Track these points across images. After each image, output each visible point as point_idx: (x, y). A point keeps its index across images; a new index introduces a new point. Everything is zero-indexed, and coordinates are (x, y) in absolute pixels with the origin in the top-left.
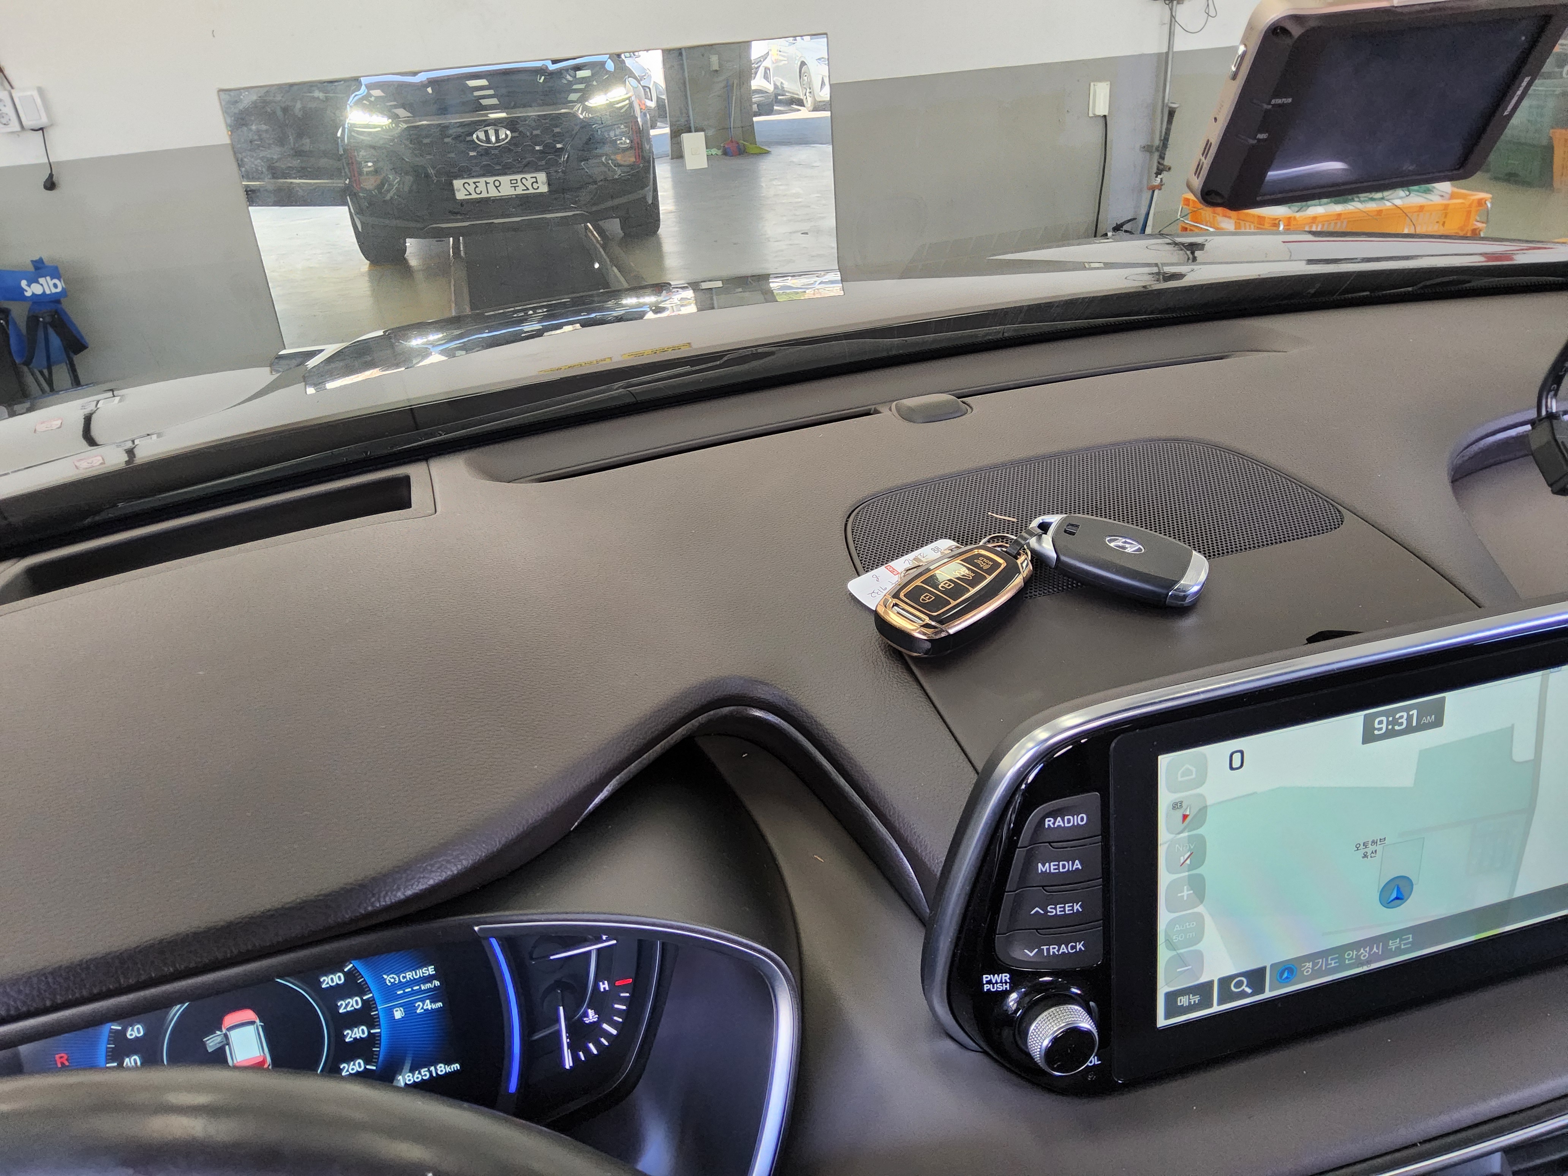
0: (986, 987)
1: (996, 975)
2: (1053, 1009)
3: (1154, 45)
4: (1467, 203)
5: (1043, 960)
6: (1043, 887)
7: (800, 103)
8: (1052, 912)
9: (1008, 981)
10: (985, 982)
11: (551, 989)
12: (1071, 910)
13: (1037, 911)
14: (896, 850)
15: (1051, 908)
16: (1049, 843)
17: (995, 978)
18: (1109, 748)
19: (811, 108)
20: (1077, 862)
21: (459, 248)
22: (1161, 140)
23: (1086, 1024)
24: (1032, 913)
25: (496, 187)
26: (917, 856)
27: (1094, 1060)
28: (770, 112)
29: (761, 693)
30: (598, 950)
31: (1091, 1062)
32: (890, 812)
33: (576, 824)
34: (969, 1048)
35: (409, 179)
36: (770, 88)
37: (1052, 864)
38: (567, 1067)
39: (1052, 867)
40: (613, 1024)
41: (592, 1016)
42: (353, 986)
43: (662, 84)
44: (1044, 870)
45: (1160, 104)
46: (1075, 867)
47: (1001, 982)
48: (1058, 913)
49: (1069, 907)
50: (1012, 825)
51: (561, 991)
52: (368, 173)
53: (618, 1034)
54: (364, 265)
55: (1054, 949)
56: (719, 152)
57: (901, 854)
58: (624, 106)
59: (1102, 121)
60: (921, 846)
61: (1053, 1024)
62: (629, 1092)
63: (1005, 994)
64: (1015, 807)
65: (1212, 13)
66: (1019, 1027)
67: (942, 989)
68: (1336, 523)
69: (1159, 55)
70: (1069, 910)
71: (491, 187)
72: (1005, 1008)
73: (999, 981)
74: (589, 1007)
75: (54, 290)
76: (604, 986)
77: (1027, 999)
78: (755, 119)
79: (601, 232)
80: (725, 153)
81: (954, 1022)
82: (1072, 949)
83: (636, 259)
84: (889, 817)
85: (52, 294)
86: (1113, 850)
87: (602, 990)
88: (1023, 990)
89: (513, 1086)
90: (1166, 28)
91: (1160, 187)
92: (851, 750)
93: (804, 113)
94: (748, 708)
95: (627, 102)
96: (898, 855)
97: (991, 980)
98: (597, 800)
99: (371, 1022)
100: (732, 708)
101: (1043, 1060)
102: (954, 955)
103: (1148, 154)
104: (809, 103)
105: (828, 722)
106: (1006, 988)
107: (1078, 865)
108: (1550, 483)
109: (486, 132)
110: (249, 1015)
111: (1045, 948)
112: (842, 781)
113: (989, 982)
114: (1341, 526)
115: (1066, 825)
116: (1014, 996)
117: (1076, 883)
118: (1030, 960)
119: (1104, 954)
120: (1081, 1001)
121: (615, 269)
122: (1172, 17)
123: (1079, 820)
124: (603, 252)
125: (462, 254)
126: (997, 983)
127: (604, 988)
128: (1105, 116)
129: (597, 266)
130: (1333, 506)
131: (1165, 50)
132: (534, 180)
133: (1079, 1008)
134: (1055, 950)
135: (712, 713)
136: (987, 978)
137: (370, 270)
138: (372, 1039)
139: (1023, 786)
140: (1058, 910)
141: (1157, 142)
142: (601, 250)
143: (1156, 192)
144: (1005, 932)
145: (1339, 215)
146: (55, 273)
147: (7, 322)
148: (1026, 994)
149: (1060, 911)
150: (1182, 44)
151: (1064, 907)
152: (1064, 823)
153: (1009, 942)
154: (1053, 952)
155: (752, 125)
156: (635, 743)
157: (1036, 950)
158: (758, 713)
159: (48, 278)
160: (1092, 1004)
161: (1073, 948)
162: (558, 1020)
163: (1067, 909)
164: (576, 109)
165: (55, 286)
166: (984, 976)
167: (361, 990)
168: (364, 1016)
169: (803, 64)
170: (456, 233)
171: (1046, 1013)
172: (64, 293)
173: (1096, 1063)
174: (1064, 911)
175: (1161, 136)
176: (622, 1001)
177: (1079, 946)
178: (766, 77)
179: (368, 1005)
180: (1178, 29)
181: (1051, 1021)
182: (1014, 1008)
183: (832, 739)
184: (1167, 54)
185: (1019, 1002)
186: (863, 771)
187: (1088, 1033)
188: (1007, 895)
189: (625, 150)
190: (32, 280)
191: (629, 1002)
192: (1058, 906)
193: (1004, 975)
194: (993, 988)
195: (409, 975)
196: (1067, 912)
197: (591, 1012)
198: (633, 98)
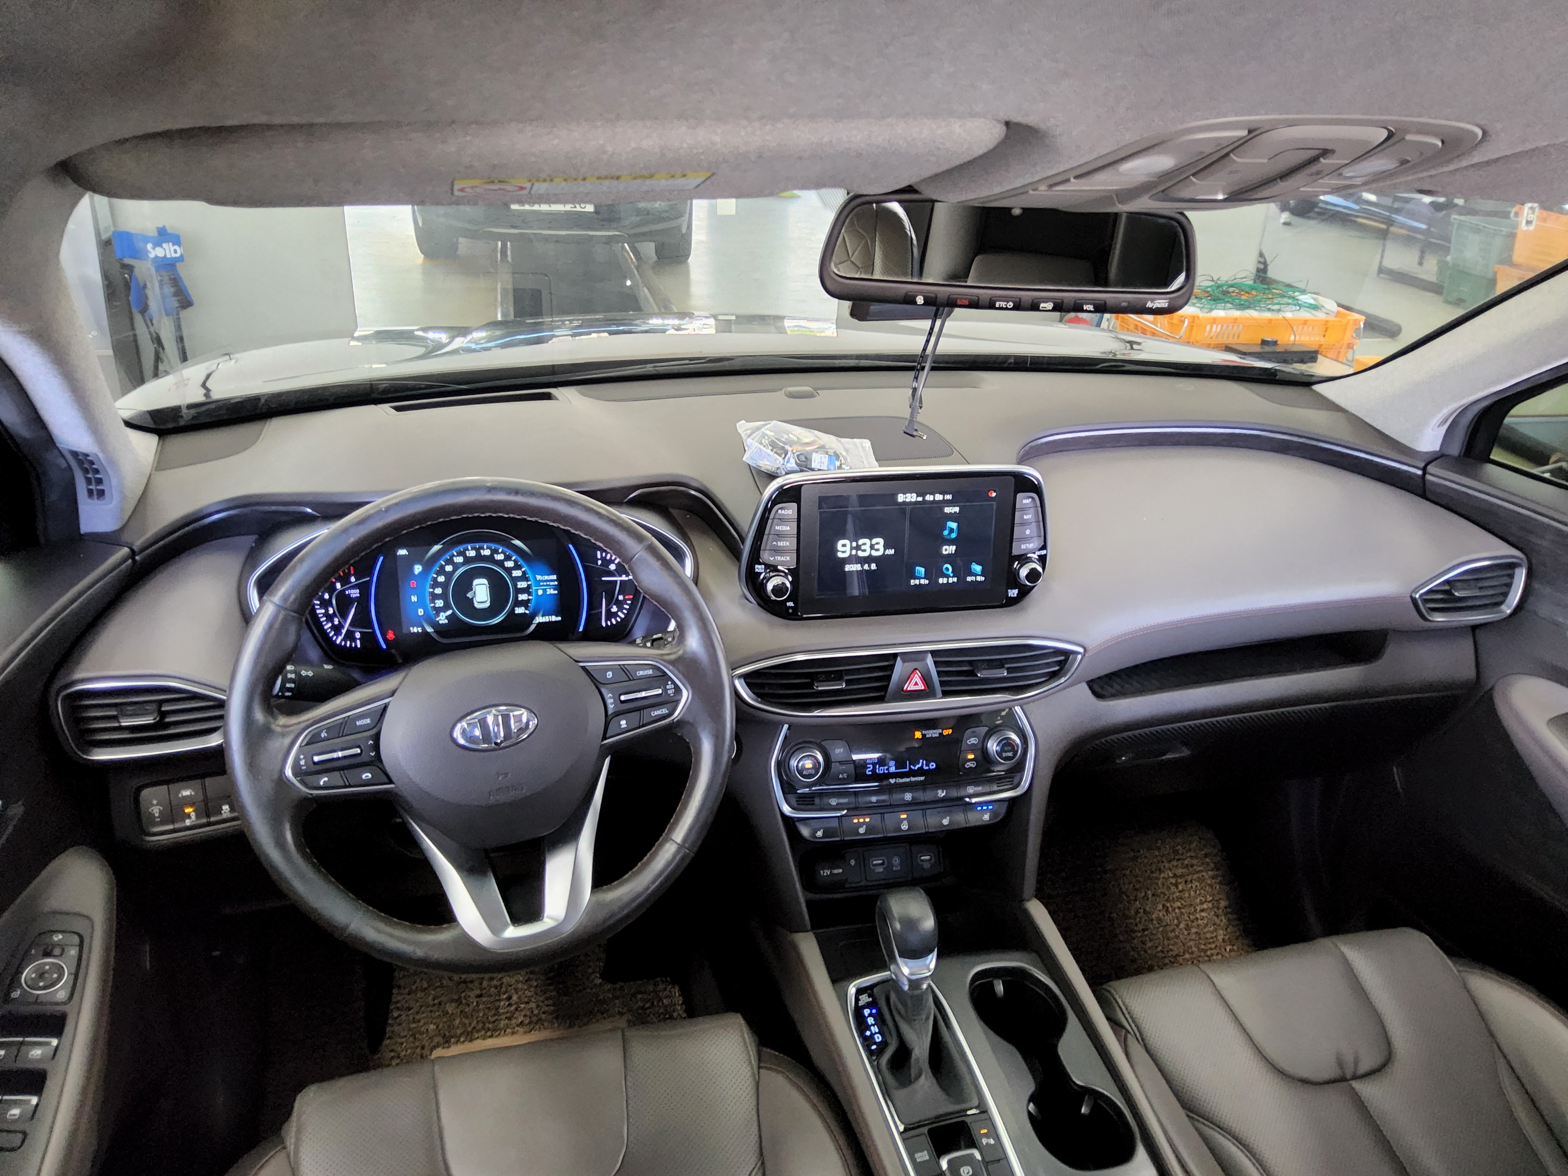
0: (755, 572)
1: (760, 567)
4: (1345, 321)
6: (777, 535)
8: (781, 545)
10: (755, 570)
11: (601, 593)
13: (775, 543)
15: (780, 543)
16: (781, 519)
21: (506, 252)
23: (786, 583)
24: (773, 544)
29: (696, 484)
34: (753, 603)
37: (781, 526)
38: (604, 626)
39: (781, 528)
40: (623, 613)
41: (615, 609)
42: (524, 577)
44: (778, 528)
51: (605, 594)
54: (420, 258)
61: (775, 582)
63: (762, 573)
64: (769, 506)
66: (764, 585)
67: (741, 575)
68: (949, 454)
72: (761, 578)
73: (760, 569)
74: (614, 603)
75: (174, 255)
76: (621, 598)
77: (769, 574)
79: (636, 253)
83: (666, 283)
85: (172, 258)
88: (768, 571)
89: (581, 629)
98: (631, 496)
99: (529, 594)
102: (747, 564)
106: (762, 571)
110: (485, 581)
121: (646, 290)
124: (636, 273)
125: (509, 259)
129: (629, 283)
130: (952, 449)
136: (756, 568)
137: (424, 263)
138: (529, 601)
139: (772, 499)
142: (635, 271)
144: (764, 551)
145: (1236, 319)
146: (176, 240)
147: (130, 276)
153: (765, 555)
157: (773, 558)
158: (693, 492)
159: (171, 244)
162: (602, 608)
165: (175, 252)
166: (756, 566)
167: (527, 580)
168: (527, 590)
170: (505, 239)
171: (773, 579)
172: (181, 259)
176: (627, 604)
179: (529, 587)
182: (764, 577)
185: (766, 575)
187: (787, 586)
188: (765, 540)
190: (158, 244)
191: (630, 605)
193: (762, 567)
194: (758, 571)
195: (546, 578)
197: (615, 607)
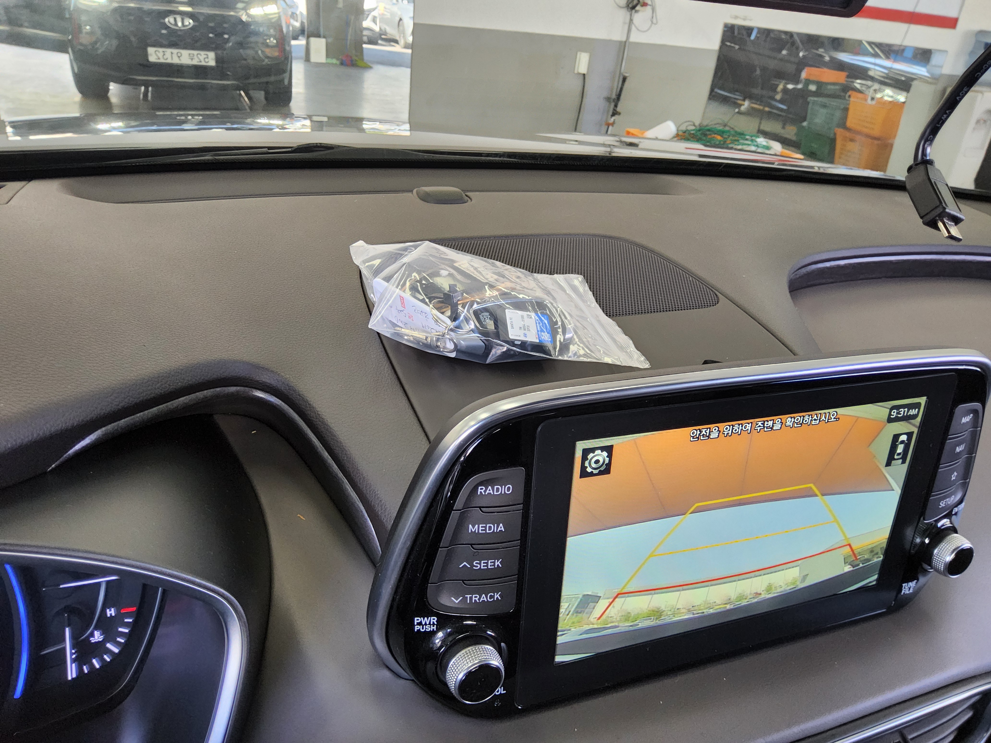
0: (417, 628)
1: (426, 618)
2: (470, 648)
3: (618, 36)
5: (467, 607)
6: (471, 545)
7: (396, 42)
8: (477, 566)
9: (436, 623)
10: (416, 624)
11: (59, 613)
12: (492, 565)
13: (465, 564)
14: (362, 512)
15: (476, 563)
16: (480, 507)
17: (425, 620)
18: (536, 432)
19: (403, 46)
20: (501, 525)
21: (147, 95)
22: (616, 95)
23: (496, 661)
24: (461, 566)
25: (179, 57)
26: (378, 516)
27: (500, 690)
28: (376, 43)
29: (265, 378)
30: (108, 582)
31: (498, 692)
32: (360, 481)
33: (53, 466)
34: (402, 676)
35: (115, 42)
36: (377, 29)
37: (481, 525)
38: (70, 678)
39: (480, 529)
40: (118, 644)
41: (98, 637)
43: (305, 12)
44: (473, 530)
45: (618, 71)
46: (499, 529)
47: (430, 624)
48: (482, 568)
49: (491, 562)
50: (449, 494)
51: (68, 615)
52: (87, 33)
53: (119, 652)
54: (77, 96)
55: (475, 598)
56: (338, 62)
57: (366, 515)
58: (275, 17)
59: (582, 77)
60: (382, 509)
61: (468, 661)
62: (121, 702)
63: (433, 633)
64: (453, 478)
65: (654, 21)
66: (441, 663)
67: (381, 629)
68: (714, 302)
69: (620, 42)
70: (491, 566)
71: (175, 57)
72: (431, 645)
73: (428, 623)
74: (96, 628)
76: (111, 612)
77: (450, 639)
78: (365, 46)
79: (250, 98)
80: (342, 64)
81: (389, 654)
82: (490, 599)
84: (359, 485)
86: (532, 517)
87: (109, 615)
88: (449, 630)
90: (626, 27)
91: (613, 124)
92: (336, 429)
93: (397, 48)
94: (254, 390)
95: (277, 15)
96: (363, 516)
97: (421, 621)
100: (238, 388)
101: (457, 692)
102: (393, 600)
103: (608, 103)
104: (402, 42)
105: (320, 406)
106: (433, 629)
107: (501, 528)
108: (923, 214)
109: (175, 20)
111: (468, 596)
112: (326, 455)
113: (420, 624)
114: (717, 305)
115: (495, 493)
116: (440, 634)
117: (498, 543)
118: (456, 606)
119: (516, 603)
120: (494, 642)
122: (631, 20)
123: (506, 489)
126: (426, 624)
127: (111, 614)
128: (584, 75)
130: (712, 291)
131: (624, 39)
132: (206, 56)
133: (492, 648)
134: (477, 599)
135: (218, 389)
136: (418, 620)
137: (81, 101)
139: (462, 459)
140: (482, 565)
141: (614, 96)
143: (610, 128)
144: (437, 582)
148: (449, 634)
149: (484, 566)
150: (634, 38)
151: (487, 563)
152: (493, 492)
153: (438, 590)
154: (475, 600)
155: (362, 48)
156: (126, 400)
157: (461, 598)
158: (260, 394)
160: (503, 644)
161: (491, 597)
162: (64, 640)
163: (489, 564)
164: (240, 14)
166: (416, 619)
169: (401, 20)
170: (146, 84)
171: (463, 651)
173: (502, 692)
174: (487, 566)
175: (616, 93)
176: (126, 625)
177: (497, 596)
178: (374, 20)
180: (633, 28)
181: (467, 658)
182: (439, 645)
183: (321, 420)
184: (625, 42)
185: (443, 641)
186: (343, 446)
187: (497, 669)
188: (441, 550)
189: (272, 47)
191: (132, 626)
192: (482, 562)
193: (432, 618)
194: (423, 629)
196: (489, 567)
197: (97, 634)
198: (281, 14)
